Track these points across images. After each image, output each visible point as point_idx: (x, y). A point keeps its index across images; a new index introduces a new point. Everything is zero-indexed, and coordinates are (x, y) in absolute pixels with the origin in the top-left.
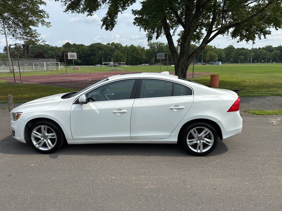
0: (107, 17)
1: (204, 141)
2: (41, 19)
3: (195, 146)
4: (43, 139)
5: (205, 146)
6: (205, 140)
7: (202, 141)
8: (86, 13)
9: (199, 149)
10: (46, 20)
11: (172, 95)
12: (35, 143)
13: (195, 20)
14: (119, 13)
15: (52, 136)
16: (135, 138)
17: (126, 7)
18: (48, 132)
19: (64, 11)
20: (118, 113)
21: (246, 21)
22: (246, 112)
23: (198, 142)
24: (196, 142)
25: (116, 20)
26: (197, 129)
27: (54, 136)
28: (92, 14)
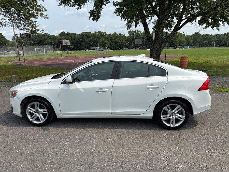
0: (94, 10)
1: (176, 117)
2: (40, 12)
3: (168, 121)
4: (36, 113)
5: (177, 121)
6: (178, 116)
7: (174, 117)
8: (77, 7)
9: (172, 124)
10: (44, 13)
11: (148, 75)
12: (29, 117)
13: (167, 10)
14: (104, 6)
15: (44, 111)
16: (115, 113)
17: (110, 1)
18: (41, 108)
19: (58, 5)
20: (100, 91)
21: (211, 10)
22: (212, 89)
23: (172, 117)
24: (169, 117)
25: (101, 12)
26: (170, 106)
27: (45, 111)
28: (81, 7)
